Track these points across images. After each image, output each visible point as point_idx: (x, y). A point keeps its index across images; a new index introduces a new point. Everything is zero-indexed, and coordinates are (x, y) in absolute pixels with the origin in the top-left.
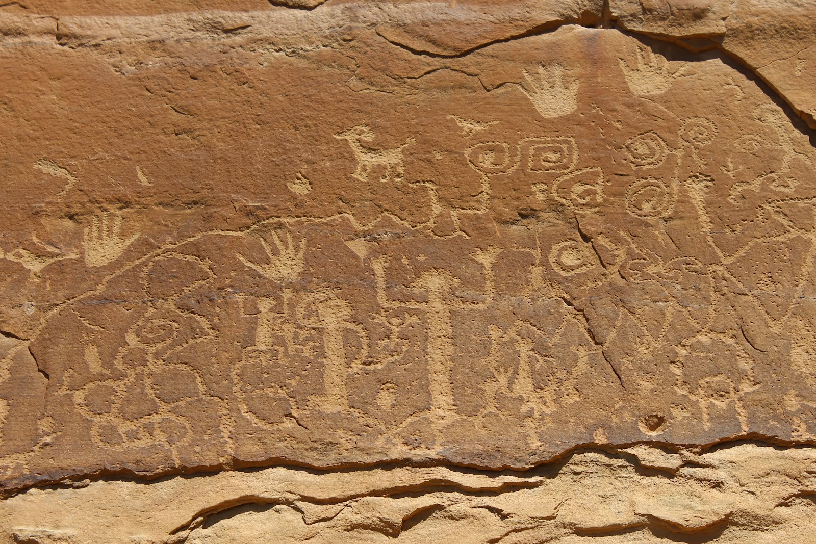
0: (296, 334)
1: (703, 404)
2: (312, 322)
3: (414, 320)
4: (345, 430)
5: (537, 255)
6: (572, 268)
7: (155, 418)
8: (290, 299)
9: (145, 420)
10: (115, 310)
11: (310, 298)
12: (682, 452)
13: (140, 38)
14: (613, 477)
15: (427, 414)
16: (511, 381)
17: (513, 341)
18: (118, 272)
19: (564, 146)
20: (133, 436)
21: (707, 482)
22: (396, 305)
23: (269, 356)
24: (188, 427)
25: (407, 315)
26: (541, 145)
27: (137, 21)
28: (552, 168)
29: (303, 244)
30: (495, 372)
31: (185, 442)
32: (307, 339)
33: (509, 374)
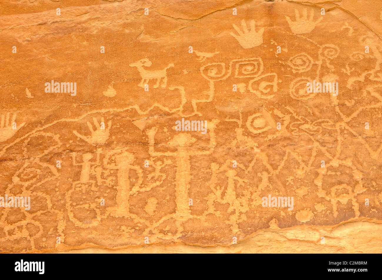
0: (103, 173)
1: (334, 201)
2: (112, 166)
3: (169, 162)
4: (127, 226)
5: (240, 122)
6: (260, 128)
7: (24, 223)
8: (101, 155)
9: (18, 224)
10: (8, 164)
11: (112, 152)
12: (321, 231)
13: (33, 24)
14: (281, 248)
15: (174, 215)
16: (223, 194)
17: (225, 171)
18: (12, 144)
19: (255, 63)
20: (11, 233)
21: (335, 247)
22: (159, 154)
23: (87, 186)
24: (41, 227)
25: (165, 159)
26: (243, 63)
27: (33, 16)
28: (249, 74)
29: (110, 123)
30: (214, 190)
31: (38, 235)
32: (108, 176)
33: (222, 191)
